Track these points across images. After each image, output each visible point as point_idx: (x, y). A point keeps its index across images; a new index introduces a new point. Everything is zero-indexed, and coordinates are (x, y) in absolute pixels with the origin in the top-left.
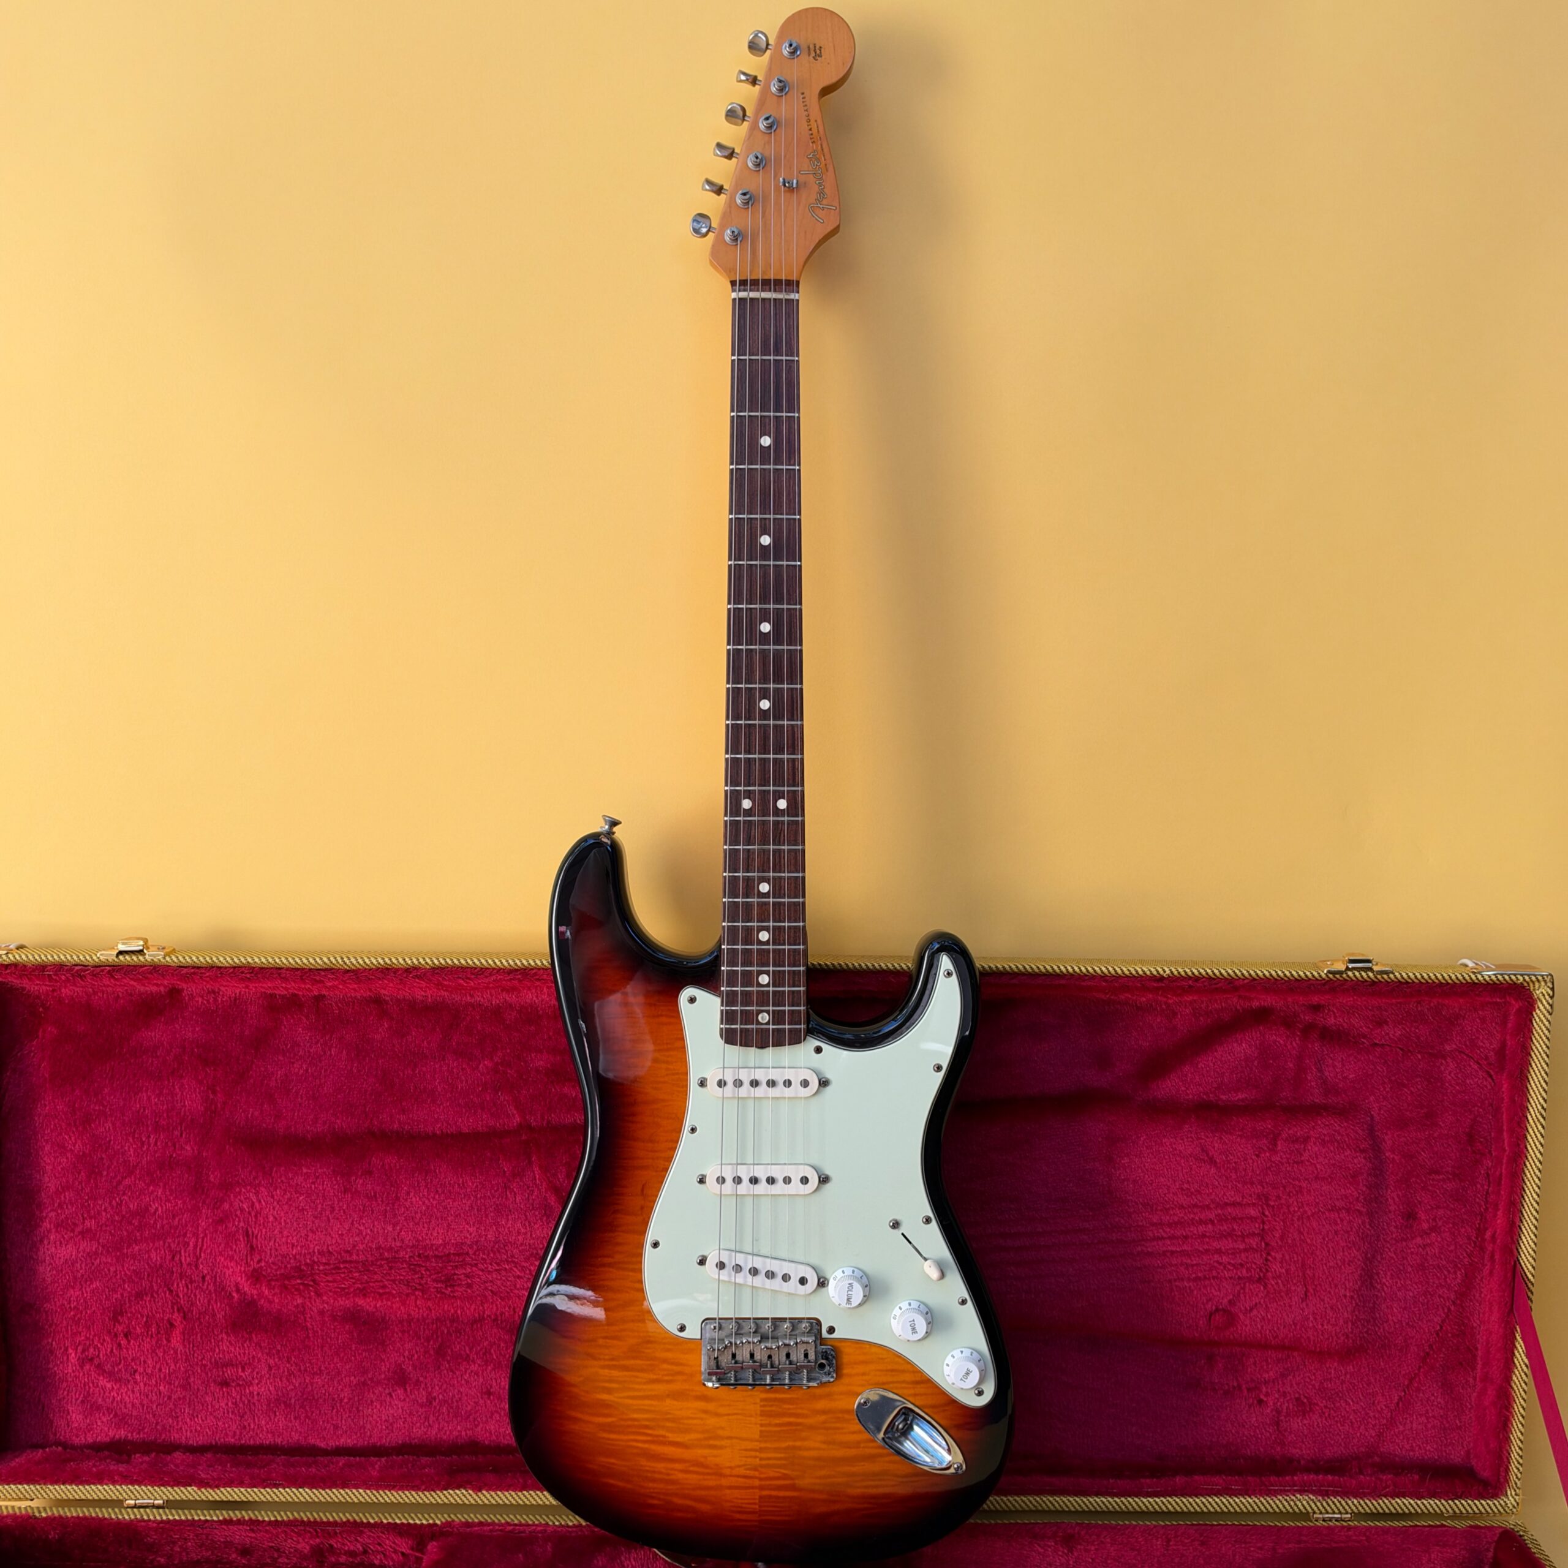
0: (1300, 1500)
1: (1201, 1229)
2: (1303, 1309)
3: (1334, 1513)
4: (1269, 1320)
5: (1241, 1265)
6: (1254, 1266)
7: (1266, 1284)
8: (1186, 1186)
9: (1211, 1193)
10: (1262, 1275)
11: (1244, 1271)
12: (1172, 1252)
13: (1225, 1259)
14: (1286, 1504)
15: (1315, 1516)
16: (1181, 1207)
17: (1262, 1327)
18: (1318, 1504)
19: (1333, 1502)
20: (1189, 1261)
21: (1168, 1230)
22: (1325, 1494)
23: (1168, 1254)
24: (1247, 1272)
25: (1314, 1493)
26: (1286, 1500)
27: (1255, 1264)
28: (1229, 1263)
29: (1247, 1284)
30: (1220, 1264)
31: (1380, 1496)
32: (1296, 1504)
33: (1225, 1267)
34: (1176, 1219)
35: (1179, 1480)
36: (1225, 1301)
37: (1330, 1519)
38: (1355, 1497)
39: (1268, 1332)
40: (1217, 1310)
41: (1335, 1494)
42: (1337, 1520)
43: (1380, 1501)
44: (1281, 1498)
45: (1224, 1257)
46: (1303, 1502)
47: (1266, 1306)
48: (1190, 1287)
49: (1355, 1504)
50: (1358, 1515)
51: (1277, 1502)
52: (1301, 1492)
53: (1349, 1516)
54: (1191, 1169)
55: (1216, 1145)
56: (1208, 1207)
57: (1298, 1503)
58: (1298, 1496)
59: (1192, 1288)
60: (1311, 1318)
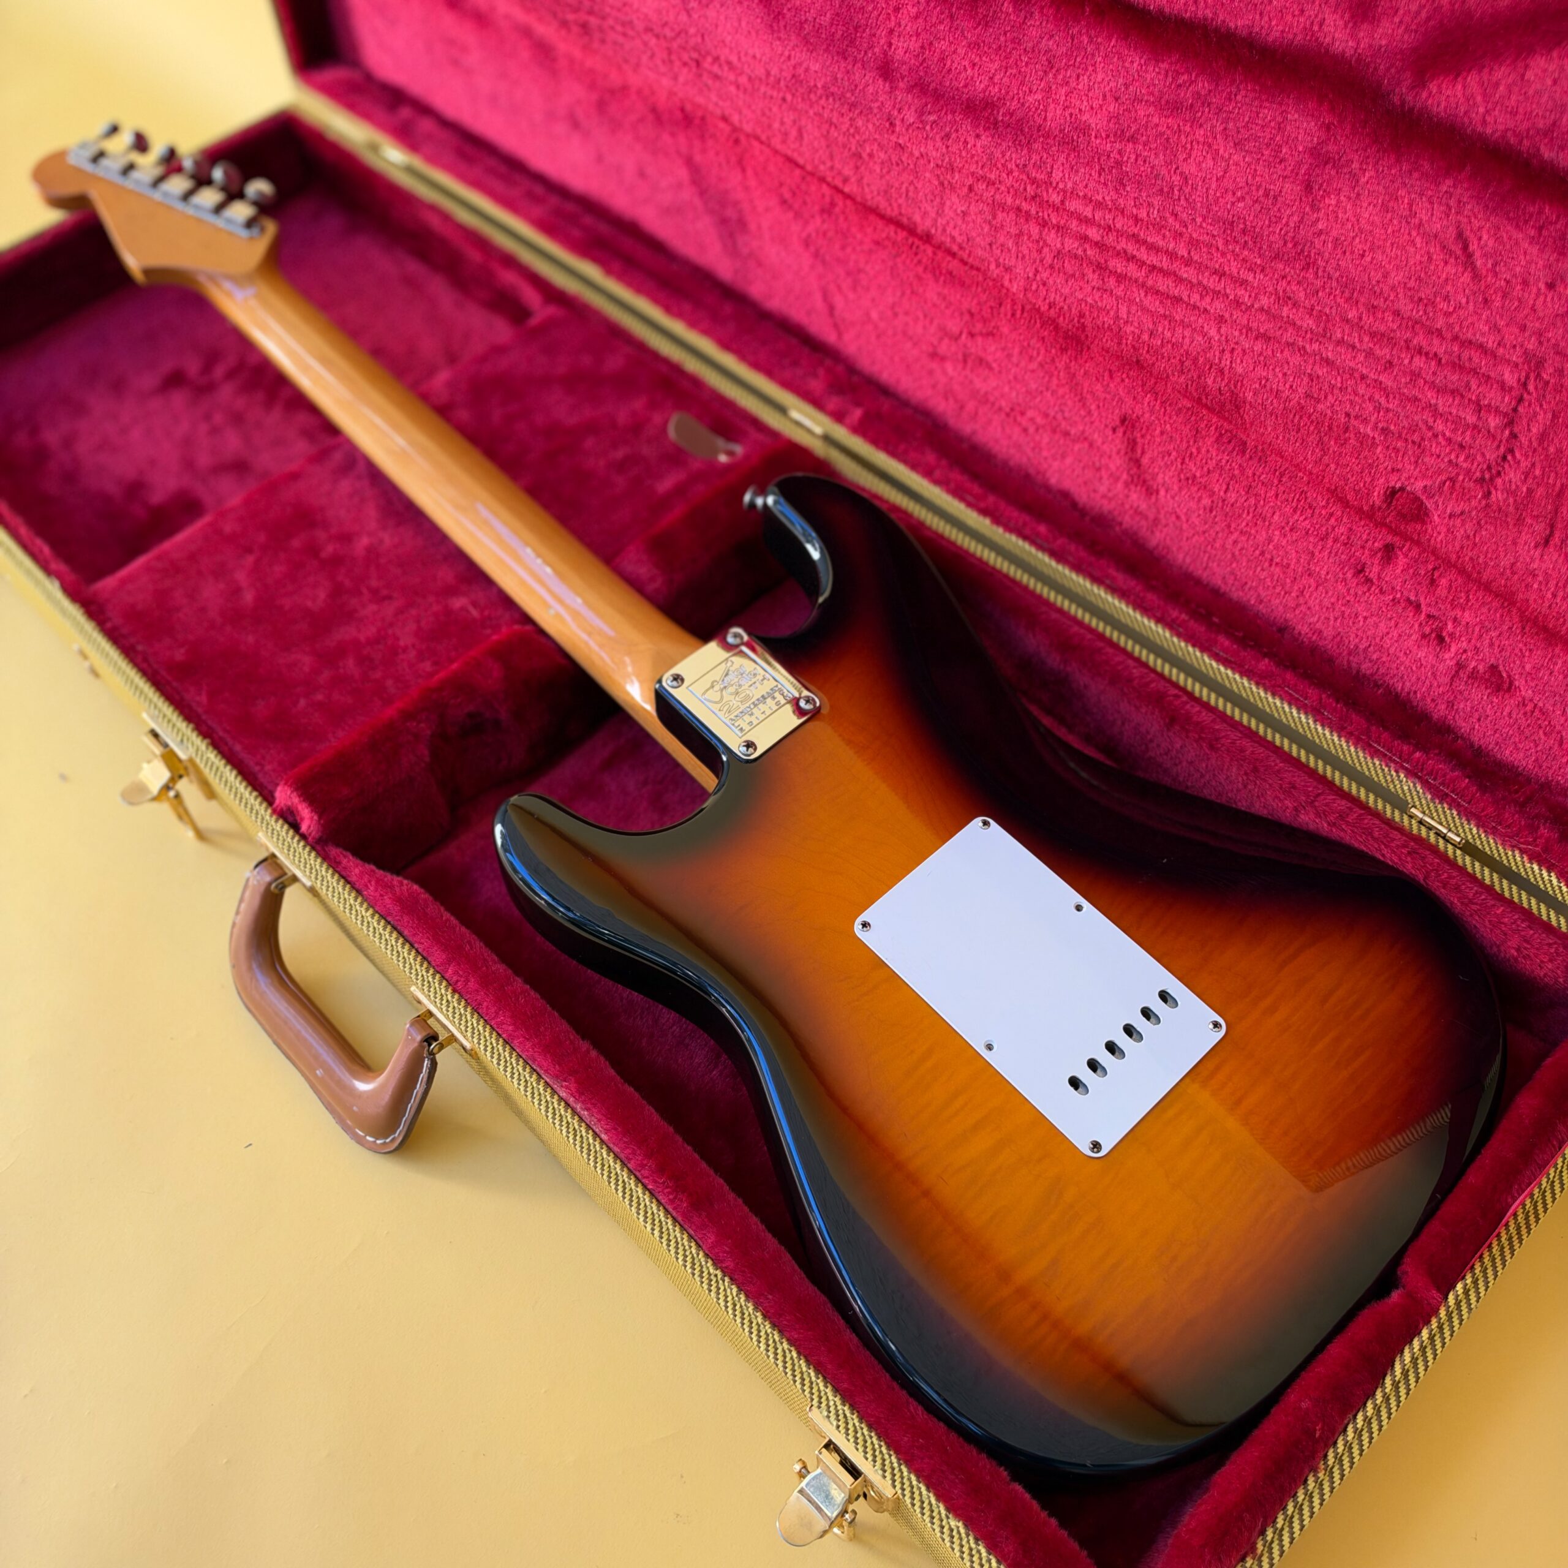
0: (1401, 782)
1: (1419, 362)
2: (1532, 560)
3: (1441, 824)
4: (1475, 544)
5: (1461, 446)
6: (1479, 458)
7: (1489, 493)
8: (1412, 284)
9: (1451, 314)
10: (1487, 476)
11: (1462, 458)
12: (1363, 377)
13: (1439, 426)
14: (1381, 774)
15: (1413, 810)
16: (1397, 313)
17: (1462, 548)
18: (1424, 802)
19: (1444, 812)
20: (1383, 400)
21: (1366, 339)
22: (1440, 796)
23: (1356, 375)
24: (1465, 460)
25: (1426, 785)
26: (1383, 770)
27: (1483, 455)
28: (1444, 435)
29: (1461, 478)
30: (1430, 428)
31: (1513, 847)
32: (1392, 781)
33: (1436, 436)
34: (1382, 328)
35: (1264, 664)
36: (1419, 485)
37: (1430, 828)
38: (1478, 826)
39: (1467, 559)
40: (1402, 489)
41: (1453, 804)
42: (1438, 834)
43: (1510, 853)
44: (1377, 763)
45: (1439, 421)
46: (1404, 785)
47: (1479, 523)
48: (1374, 438)
49: (1472, 832)
50: (1468, 848)
51: (1371, 765)
52: (1410, 774)
53: (1458, 839)
54: (1430, 259)
55: (1485, 237)
56: (1439, 333)
57: (1397, 782)
58: (1402, 776)
59: (1377, 441)
60: (1540, 578)
